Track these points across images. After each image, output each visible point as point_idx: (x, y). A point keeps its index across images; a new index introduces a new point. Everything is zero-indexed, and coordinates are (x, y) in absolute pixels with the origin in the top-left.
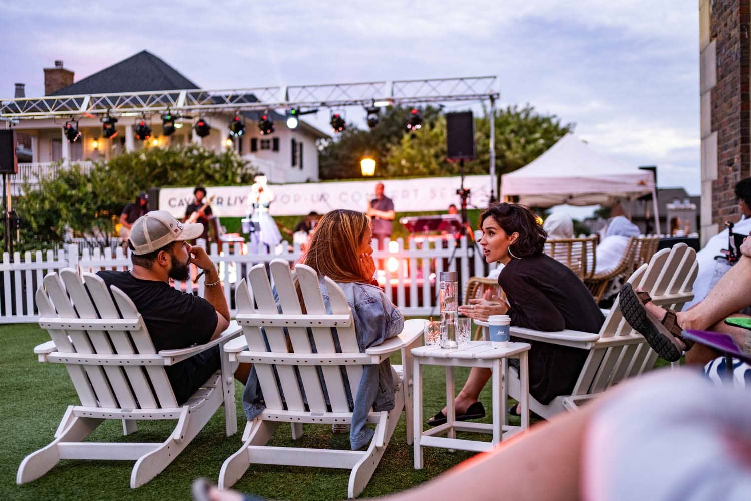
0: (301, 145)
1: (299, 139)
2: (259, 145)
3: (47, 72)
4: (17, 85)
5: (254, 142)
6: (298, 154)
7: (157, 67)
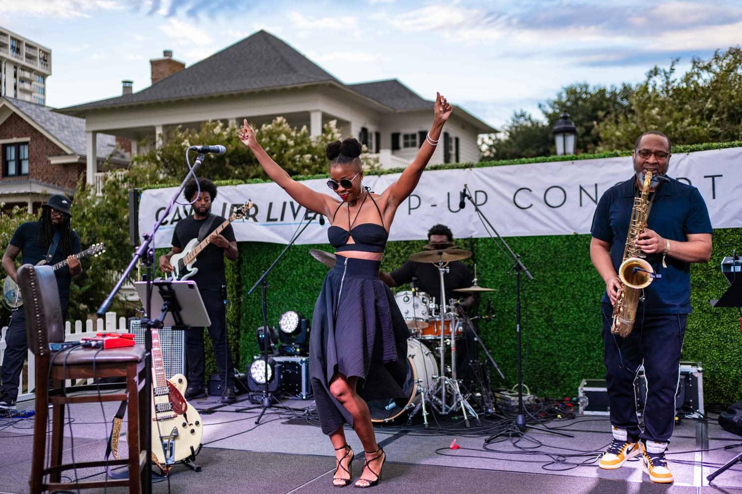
0: (457, 140)
1: (454, 132)
2: (402, 142)
3: (154, 64)
4: (125, 82)
5: (395, 137)
6: (453, 152)
7: (274, 47)
